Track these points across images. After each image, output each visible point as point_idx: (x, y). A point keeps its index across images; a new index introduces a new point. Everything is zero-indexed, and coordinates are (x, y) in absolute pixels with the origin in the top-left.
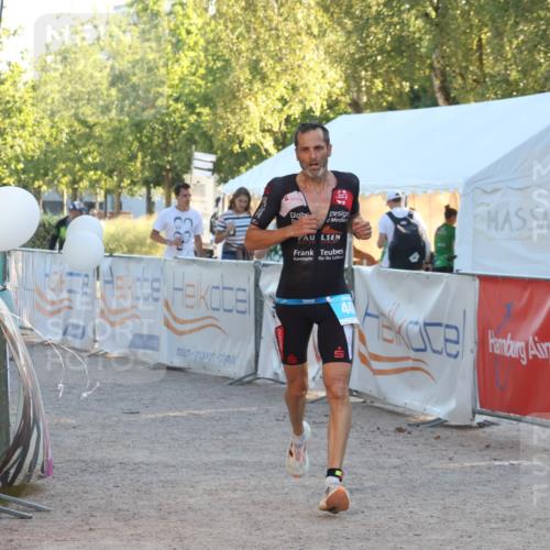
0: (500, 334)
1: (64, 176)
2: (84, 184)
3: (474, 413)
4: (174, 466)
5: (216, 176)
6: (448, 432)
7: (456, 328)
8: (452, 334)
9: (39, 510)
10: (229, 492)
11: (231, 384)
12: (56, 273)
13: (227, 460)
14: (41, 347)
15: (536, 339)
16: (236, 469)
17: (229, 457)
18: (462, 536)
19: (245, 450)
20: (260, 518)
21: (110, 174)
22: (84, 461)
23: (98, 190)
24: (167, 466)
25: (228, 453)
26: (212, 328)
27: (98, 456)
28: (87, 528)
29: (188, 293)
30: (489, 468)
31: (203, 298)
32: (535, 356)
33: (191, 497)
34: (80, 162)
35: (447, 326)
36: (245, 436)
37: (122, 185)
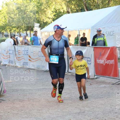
0: (99, 59)
1: (8, 29)
2: (12, 31)
3: (95, 76)
4: (32, 90)
5: (40, 28)
6: (89, 80)
7: (90, 58)
8: (89, 59)
9: (3, 100)
10: (43, 95)
11: (44, 72)
12: (6, 50)
13: (43, 88)
14: (4, 66)
15: (106, 60)
16: (45, 90)
17: (43, 87)
18: (92, 102)
19: (47, 86)
20: (49, 100)
21: (18, 28)
22: (13, 89)
23: (16, 32)
24: (30, 90)
25: (43, 86)
26: (39, 60)
27: (16, 88)
28: (13, 103)
29: (34, 53)
30: (98, 87)
31: (37, 54)
32: (106, 63)
33: (35, 96)
34: (11, 26)
35: (88, 58)
36: (47, 83)
37: (21, 31)
